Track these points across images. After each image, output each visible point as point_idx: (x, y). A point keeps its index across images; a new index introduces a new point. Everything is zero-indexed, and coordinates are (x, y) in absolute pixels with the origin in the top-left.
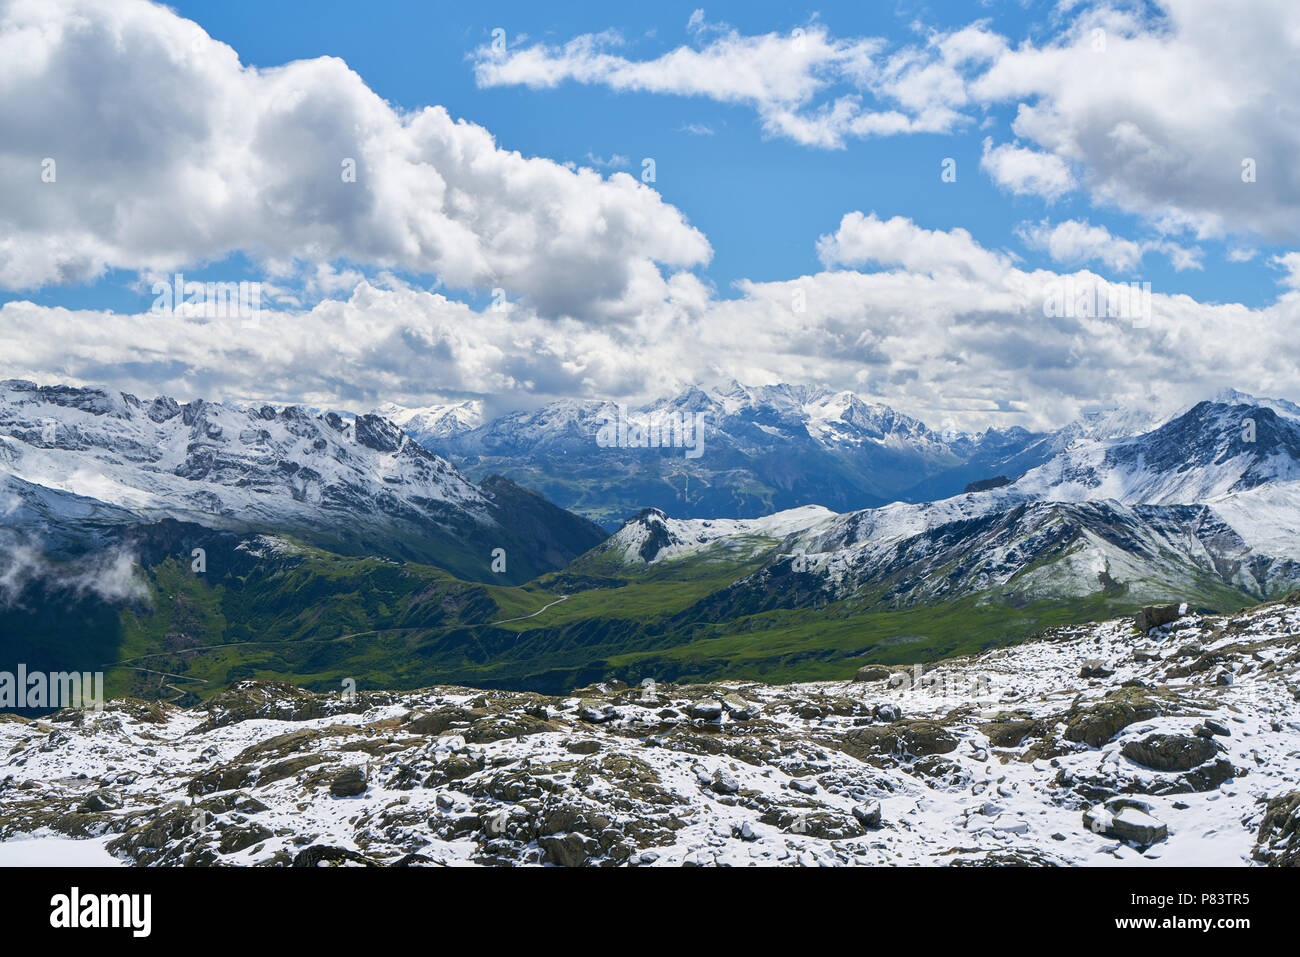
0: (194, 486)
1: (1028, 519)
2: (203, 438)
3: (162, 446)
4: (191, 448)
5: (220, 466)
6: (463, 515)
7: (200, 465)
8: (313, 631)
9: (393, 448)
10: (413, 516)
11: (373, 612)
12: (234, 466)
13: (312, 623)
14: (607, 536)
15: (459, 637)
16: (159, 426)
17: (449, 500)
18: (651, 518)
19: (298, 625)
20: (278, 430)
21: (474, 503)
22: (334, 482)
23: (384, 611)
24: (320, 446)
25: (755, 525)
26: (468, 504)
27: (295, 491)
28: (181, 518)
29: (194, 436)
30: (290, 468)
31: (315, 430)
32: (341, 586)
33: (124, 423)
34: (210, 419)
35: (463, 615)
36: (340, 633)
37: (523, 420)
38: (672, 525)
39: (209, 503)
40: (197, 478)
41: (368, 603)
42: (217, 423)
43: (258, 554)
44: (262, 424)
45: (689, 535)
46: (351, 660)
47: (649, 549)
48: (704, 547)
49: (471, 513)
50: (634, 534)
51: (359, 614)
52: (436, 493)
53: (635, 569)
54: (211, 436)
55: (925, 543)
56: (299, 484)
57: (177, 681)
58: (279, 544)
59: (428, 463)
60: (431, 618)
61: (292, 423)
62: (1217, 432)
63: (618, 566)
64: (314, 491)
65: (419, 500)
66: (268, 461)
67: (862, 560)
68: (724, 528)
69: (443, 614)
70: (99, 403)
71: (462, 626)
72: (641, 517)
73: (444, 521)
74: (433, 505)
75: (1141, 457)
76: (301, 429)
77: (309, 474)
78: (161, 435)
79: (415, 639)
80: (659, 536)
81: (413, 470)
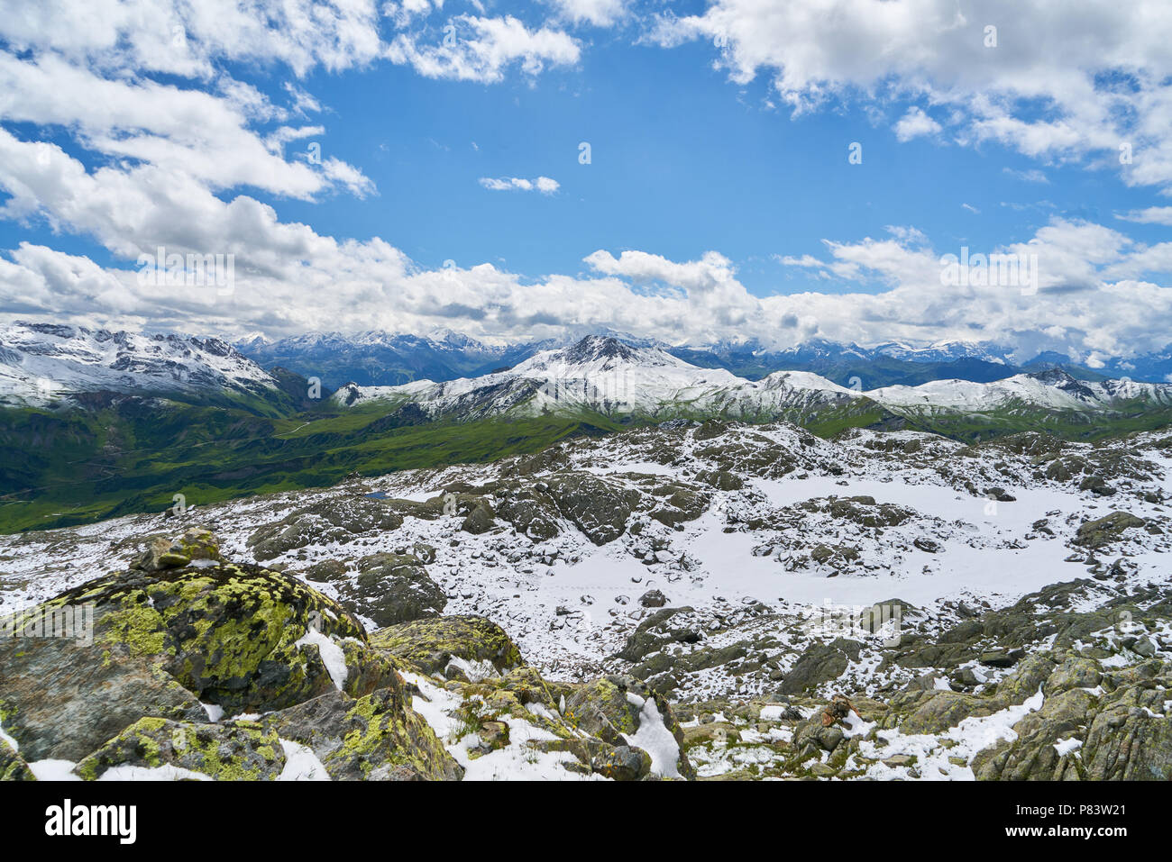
0: (120, 374)
1: (514, 385)
2: (125, 350)
3: (102, 354)
4: (118, 355)
5: (134, 363)
6: (261, 385)
7: (124, 363)
8: (183, 442)
9: (225, 355)
10: (235, 387)
11: (213, 433)
12: (142, 363)
13: (182, 438)
14: (332, 393)
15: (256, 443)
16: (101, 344)
17: (254, 379)
18: (351, 386)
19: (174, 440)
20: (165, 346)
21: (267, 380)
22: (195, 371)
23: (218, 432)
24: (187, 354)
25: (399, 389)
26: (263, 380)
27: (174, 375)
28: (113, 389)
29: (120, 349)
30: (171, 364)
31: (185, 346)
32: (196, 420)
33: (81, 342)
34: (128, 340)
35: (259, 432)
36: (196, 443)
38: (360, 389)
39: (128, 382)
40: (122, 369)
41: (210, 428)
42: (133, 343)
43: (153, 406)
44: (156, 343)
45: (368, 393)
46: (202, 455)
47: (350, 400)
48: (375, 399)
49: (265, 384)
50: (343, 394)
51: (206, 434)
52: (247, 376)
53: (344, 409)
54: (129, 349)
55: (472, 396)
56: (177, 372)
57: (109, 469)
58: (164, 402)
59: (243, 361)
60: (242, 434)
61: (172, 343)
62: (594, 348)
63: (335, 408)
64: (184, 375)
65: (239, 379)
66: (160, 361)
67: (444, 404)
68: (385, 390)
69: (248, 432)
70: (67, 332)
71: (257, 438)
72: (346, 385)
73: (251, 389)
74: (246, 381)
75: (563, 358)
76: (177, 345)
77: (181, 367)
78: (102, 349)
79: (234, 444)
80: (354, 394)
81: (236, 365)
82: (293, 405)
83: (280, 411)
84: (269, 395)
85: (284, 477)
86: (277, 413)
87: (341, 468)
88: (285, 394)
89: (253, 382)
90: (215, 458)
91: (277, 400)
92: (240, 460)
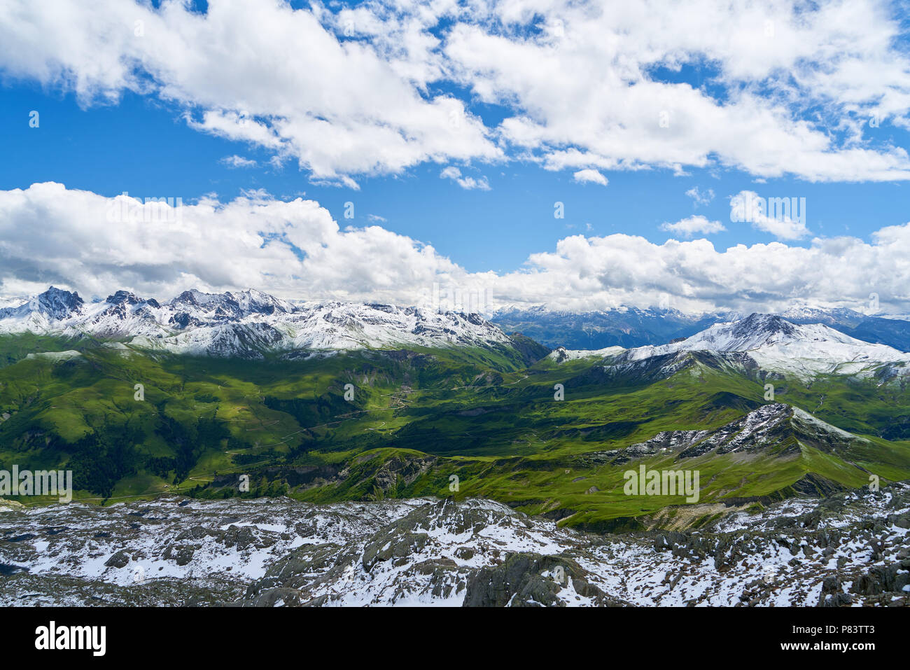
0: (416, 337)
2: (420, 321)
3: (408, 323)
4: (417, 324)
5: (425, 330)
6: (502, 346)
7: (419, 330)
8: (446, 386)
9: (480, 324)
10: (486, 347)
11: (464, 380)
12: (430, 330)
13: (446, 383)
14: (546, 355)
15: (491, 389)
16: (407, 317)
17: (498, 341)
18: (561, 350)
19: (441, 384)
20: (444, 318)
21: (507, 342)
22: (461, 335)
23: (468, 380)
24: (457, 324)
25: (596, 353)
26: (505, 343)
27: (448, 338)
28: (411, 347)
29: (418, 320)
30: (446, 331)
31: (456, 319)
32: (455, 372)
33: (396, 315)
34: (423, 314)
35: (492, 382)
36: (454, 387)
37: (536, 309)
38: (567, 352)
39: (421, 342)
40: (418, 334)
41: (463, 377)
42: (425, 316)
43: (431, 360)
44: (439, 316)
45: (573, 355)
46: (457, 396)
47: (560, 359)
48: (577, 360)
49: (505, 345)
50: (555, 355)
51: (461, 381)
52: (494, 339)
53: (555, 366)
54: (423, 320)
56: (450, 336)
57: (403, 401)
58: (437, 358)
59: (492, 329)
60: (482, 383)
61: (448, 316)
62: (758, 324)
63: (549, 365)
64: (454, 338)
65: (488, 341)
66: (441, 328)
68: (584, 354)
69: (486, 382)
70: (389, 309)
71: (492, 386)
72: (557, 349)
73: (496, 348)
74: (493, 343)
75: (731, 332)
76: (451, 317)
77: (453, 333)
78: (408, 320)
79: (477, 390)
80: (562, 355)
81: (487, 331)
82: (523, 360)
83: (514, 364)
84: (507, 353)
85: (501, 417)
86: (512, 365)
87: (539, 414)
88: (519, 353)
89: (497, 344)
90: (465, 398)
91: (512, 357)
92: (480, 401)
